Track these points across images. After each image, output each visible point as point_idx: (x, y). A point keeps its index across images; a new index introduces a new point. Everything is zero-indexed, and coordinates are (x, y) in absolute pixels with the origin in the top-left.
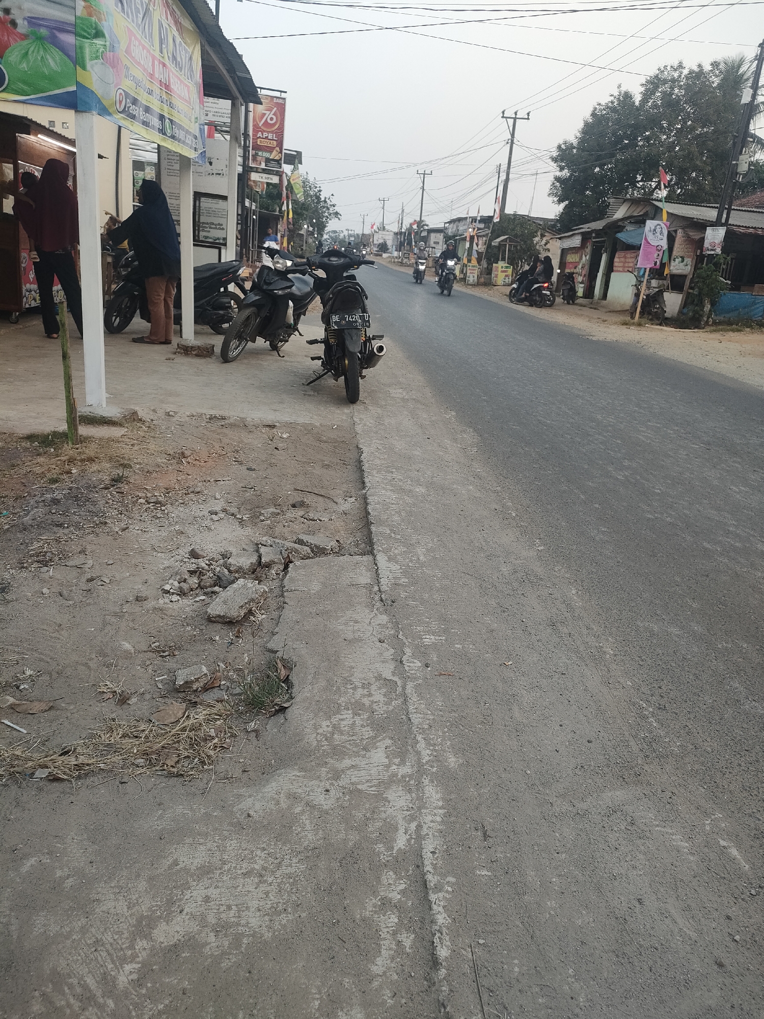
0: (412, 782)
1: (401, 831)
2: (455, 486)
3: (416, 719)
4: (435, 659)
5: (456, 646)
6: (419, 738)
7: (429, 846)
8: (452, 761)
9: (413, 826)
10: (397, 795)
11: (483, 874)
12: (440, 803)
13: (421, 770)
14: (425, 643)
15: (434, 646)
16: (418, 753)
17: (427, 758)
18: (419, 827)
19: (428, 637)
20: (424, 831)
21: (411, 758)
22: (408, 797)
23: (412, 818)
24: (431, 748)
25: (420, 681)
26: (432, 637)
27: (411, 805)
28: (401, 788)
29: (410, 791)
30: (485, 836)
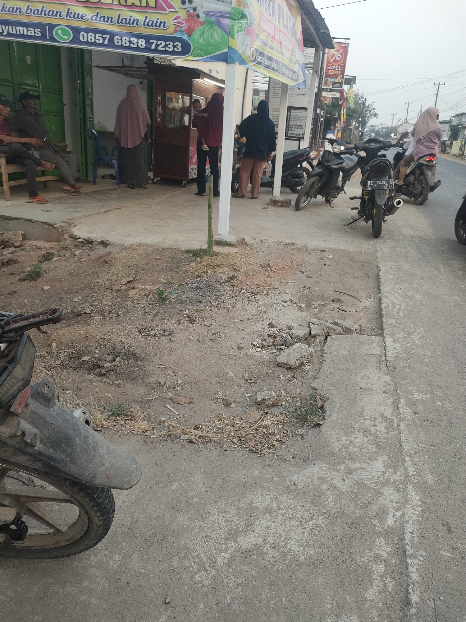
0: (400, 486)
1: (391, 515)
2: (444, 296)
3: (406, 446)
4: (422, 409)
5: (438, 403)
6: (407, 458)
7: (409, 529)
8: (430, 478)
9: (399, 514)
10: (389, 492)
11: (446, 554)
12: (419, 503)
13: (407, 480)
14: (415, 398)
15: (422, 401)
16: (406, 469)
17: (412, 473)
18: (403, 515)
19: (417, 394)
20: (407, 518)
21: (401, 470)
22: (397, 494)
23: (399, 509)
24: (415, 467)
25: (410, 422)
26: (420, 395)
27: (398, 500)
28: (392, 488)
29: (398, 491)
30: (449, 531)
